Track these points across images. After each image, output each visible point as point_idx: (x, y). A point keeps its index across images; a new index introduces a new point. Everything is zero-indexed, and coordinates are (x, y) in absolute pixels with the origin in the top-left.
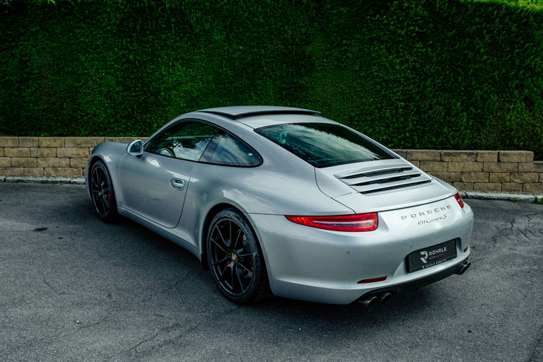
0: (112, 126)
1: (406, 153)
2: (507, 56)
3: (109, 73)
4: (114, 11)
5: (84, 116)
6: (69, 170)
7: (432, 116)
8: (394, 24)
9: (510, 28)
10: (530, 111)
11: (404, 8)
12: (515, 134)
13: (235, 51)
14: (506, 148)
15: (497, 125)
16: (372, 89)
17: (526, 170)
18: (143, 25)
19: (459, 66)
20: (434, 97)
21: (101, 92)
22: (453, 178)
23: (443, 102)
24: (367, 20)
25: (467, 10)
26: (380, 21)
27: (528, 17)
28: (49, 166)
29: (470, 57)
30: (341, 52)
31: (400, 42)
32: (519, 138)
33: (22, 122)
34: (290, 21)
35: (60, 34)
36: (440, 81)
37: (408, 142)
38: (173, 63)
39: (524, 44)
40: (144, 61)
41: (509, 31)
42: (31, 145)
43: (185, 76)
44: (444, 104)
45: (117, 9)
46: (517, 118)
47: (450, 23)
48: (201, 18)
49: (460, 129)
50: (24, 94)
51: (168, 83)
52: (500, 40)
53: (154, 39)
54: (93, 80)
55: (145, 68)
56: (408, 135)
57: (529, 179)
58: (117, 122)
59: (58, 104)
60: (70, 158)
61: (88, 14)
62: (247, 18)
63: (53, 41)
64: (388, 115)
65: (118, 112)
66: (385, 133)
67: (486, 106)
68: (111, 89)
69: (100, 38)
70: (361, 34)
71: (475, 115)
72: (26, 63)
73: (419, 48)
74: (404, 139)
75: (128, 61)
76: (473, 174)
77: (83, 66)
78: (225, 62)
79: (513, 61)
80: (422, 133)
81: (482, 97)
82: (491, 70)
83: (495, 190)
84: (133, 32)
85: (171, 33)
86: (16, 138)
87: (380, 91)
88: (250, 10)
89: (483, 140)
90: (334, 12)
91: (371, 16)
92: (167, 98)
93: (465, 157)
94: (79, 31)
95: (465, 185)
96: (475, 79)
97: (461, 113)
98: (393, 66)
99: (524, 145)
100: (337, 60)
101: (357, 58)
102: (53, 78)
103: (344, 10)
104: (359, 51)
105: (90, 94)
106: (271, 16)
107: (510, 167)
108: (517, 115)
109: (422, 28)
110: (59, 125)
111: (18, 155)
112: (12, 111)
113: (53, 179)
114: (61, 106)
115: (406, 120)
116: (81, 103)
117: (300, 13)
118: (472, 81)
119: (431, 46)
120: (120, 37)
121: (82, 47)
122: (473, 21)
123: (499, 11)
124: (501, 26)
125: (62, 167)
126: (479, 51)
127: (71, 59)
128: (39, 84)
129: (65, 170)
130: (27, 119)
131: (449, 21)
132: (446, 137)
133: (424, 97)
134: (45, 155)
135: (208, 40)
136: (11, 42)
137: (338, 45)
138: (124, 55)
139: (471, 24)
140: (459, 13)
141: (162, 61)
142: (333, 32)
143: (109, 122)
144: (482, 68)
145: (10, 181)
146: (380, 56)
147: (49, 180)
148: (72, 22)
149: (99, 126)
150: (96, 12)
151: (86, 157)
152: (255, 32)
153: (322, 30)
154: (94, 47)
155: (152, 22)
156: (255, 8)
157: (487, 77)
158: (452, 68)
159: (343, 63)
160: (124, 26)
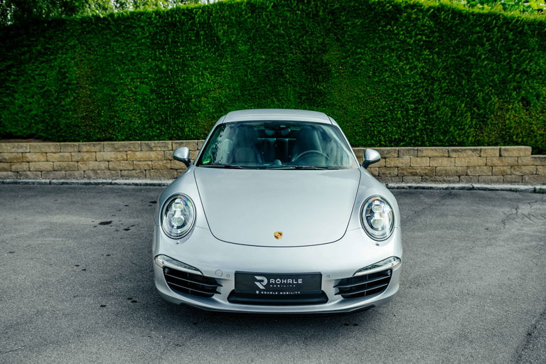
0: (147, 131)
1: (417, 150)
2: (505, 61)
3: (143, 83)
4: (147, 26)
5: (120, 123)
6: (108, 173)
7: (440, 116)
8: (403, 34)
9: (507, 36)
10: (527, 110)
11: (412, 19)
12: (513, 131)
13: (259, 60)
14: (506, 144)
15: (498, 124)
16: (385, 93)
17: (525, 163)
18: (174, 37)
19: (463, 71)
20: (441, 99)
21: (135, 100)
22: (460, 172)
23: (449, 103)
24: (379, 31)
25: (469, 20)
26: (390, 31)
27: (523, 26)
28: (89, 170)
29: (472, 62)
30: (355, 60)
31: (409, 50)
32: (517, 135)
33: (61, 129)
34: (307, 32)
35: (97, 47)
36: (445, 84)
37: (418, 141)
38: (202, 72)
39: (520, 50)
40: (176, 71)
41: (507, 39)
42: (72, 150)
43: (214, 84)
44: (450, 105)
45: (151, 24)
46: (516, 117)
47: (453, 33)
48: (228, 30)
49: (464, 128)
50: (63, 103)
51: (198, 91)
52: (499, 47)
53: (184, 51)
54: (129, 89)
55: (177, 77)
56: (418, 134)
57: (527, 172)
58: (151, 127)
59: (96, 112)
60: (108, 161)
61: (124, 28)
62: (269, 30)
63: (90, 54)
64: (399, 116)
65: (153, 118)
66: (397, 133)
67: (488, 107)
68: (146, 97)
69: (135, 50)
70: (374, 43)
71: (478, 114)
72: (64, 74)
73: (426, 55)
74: (415, 137)
75: (161, 71)
76: (478, 168)
77: (119, 76)
78: (249, 71)
79: (511, 65)
80: (430, 132)
81: (483, 99)
82: (491, 74)
83: (498, 182)
84: (166, 45)
85: (200, 45)
86: (58, 143)
87: (392, 95)
88: (271, 23)
89: (486, 138)
90: (348, 23)
91: (383, 27)
92: (198, 104)
93: (470, 152)
94: (115, 44)
95: (471, 178)
96: (477, 83)
97: (466, 113)
98: (404, 72)
99: (522, 141)
100: (352, 67)
101: (370, 65)
102: (91, 88)
103: (358, 22)
104: (372, 58)
105: (125, 102)
106: (291, 28)
107: (510, 161)
108: (515, 115)
109: (429, 37)
111: (60, 159)
112: (52, 120)
113: (95, 181)
114: (98, 113)
115: (416, 120)
116: (117, 111)
117: (317, 25)
118: (474, 85)
119: (438, 54)
120: (153, 49)
121: (118, 59)
122: (474, 30)
123: (497, 20)
124: (499, 34)
125: (102, 170)
126: (480, 57)
127: (108, 70)
128: (77, 93)
129: (104, 173)
130: (67, 126)
131: (453, 31)
132: (452, 135)
133: (432, 99)
134: (85, 159)
135: (234, 51)
136: (50, 55)
137: (353, 53)
138: (157, 66)
139: (473, 33)
140: (461, 23)
141: (192, 70)
142: (348, 42)
143: (144, 127)
144: (483, 73)
145: (55, 184)
146: (391, 63)
147: (92, 181)
148: (108, 36)
149: (135, 131)
150: (130, 26)
151: (123, 160)
152: (276, 42)
153: (338, 40)
154: (129, 58)
155: (182, 35)
156: (276, 20)
157: (488, 80)
158: (456, 73)
159: (358, 69)
160: (157, 39)
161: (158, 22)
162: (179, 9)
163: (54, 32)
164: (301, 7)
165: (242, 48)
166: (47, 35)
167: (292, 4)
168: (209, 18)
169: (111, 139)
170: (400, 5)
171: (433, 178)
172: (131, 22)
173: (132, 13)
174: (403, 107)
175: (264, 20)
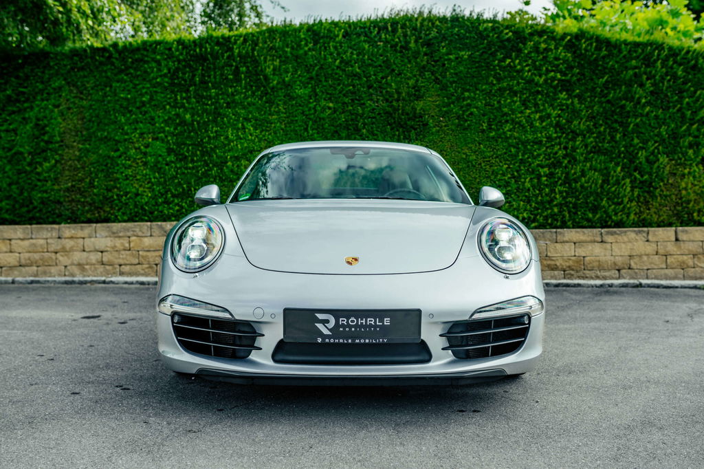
0: (160, 208)
1: (556, 232)
2: (674, 107)
3: (157, 139)
4: (165, 59)
5: (122, 196)
6: (101, 269)
7: (586, 185)
8: (529, 71)
9: (676, 73)
11: (541, 50)
12: (693, 206)
13: (323, 110)
14: (684, 224)
15: (670, 196)
16: (506, 153)
18: (203, 75)
19: (616, 121)
20: (586, 160)
21: (145, 164)
22: (619, 264)
23: (598, 166)
24: (494, 66)
25: (620, 51)
26: (511, 67)
27: (697, 58)
28: (72, 264)
29: (628, 109)
30: (462, 107)
31: (538, 92)
32: (700, 210)
33: (35, 208)
34: (393, 70)
35: (92, 89)
36: (592, 139)
37: (557, 220)
38: (243, 125)
39: (695, 92)
40: (204, 122)
41: (675, 77)
42: (49, 235)
43: (259, 142)
44: (600, 170)
45: (170, 57)
46: (696, 185)
47: (600, 68)
48: (280, 66)
49: (622, 201)
50: (39, 170)
51: (237, 151)
52: (664, 88)
53: (217, 95)
54: (136, 149)
55: (206, 131)
56: (556, 210)
58: (167, 202)
59: (87, 180)
60: (102, 252)
61: (132, 63)
62: (338, 67)
63: (82, 99)
64: (528, 185)
65: (169, 190)
66: (525, 210)
67: (654, 171)
68: (160, 159)
69: (146, 93)
70: (486, 84)
71: (641, 182)
72: (43, 128)
73: (563, 99)
74: (553, 216)
75: (183, 123)
76: (645, 258)
77: (123, 129)
78: (311, 123)
79: (683, 113)
80: (574, 208)
81: (647, 160)
82: (656, 125)
83: (676, 277)
84: (190, 86)
85: (241, 86)
86: (29, 226)
87: (516, 156)
88: (342, 58)
89: (654, 215)
90: (451, 57)
91: (500, 61)
93: (633, 236)
94: (118, 84)
95: (636, 273)
96: (638, 137)
97: (623, 179)
98: (532, 123)
100: (458, 118)
101: (484, 115)
102: (81, 146)
103: (465, 54)
104: (486, 105)
105: (130, 166)
106: (370, 65)
107: (692, 247)
108: (694, 182)
109: (565, 75)
110: (87, 208)
111: (30, 249)
112: (21, 193)
113: (81, 279)
114: (90, 183)
115: (553, 191)
116: (118, 179)
117: (406, 61)
118: (633, 140)
119: (579, 97)
120: (172, 92)
121: (121, 106)
122: (628, 64)
123: (660, 51)
124: (664, 70)
125: (91, 264)
126: (639, 103)
127: (106, 121)
128: (60, 155)
129: (96, 269)
130: (43, 203)
131: (598, 66)
132: (605, 212)
133: (573, 161)
134: (68, 250)
135: (289, 95)
136: (24, 102)
137: (458, 99)
138: (177, 115)
139: (627, 68)
140: (610, 55)
141: (229, 122)
142: (452, 83)
143: (156, 203)
144: (644, 123)
145: (21, 283)
146: (513, 111)
147: (76, 279)
148: (109, 74)
149: (142, 208)
150: (141, 60)
151: (125, 250)
152: (349, 85)
153: (437, 81)
154: (138, 104)
155: (215, 73)
156: (348, 54)
157: (652, 134)
158: (606, 123)
159: (466, 121)
160: (178, 78)
161: (182, 54)
162: (212, 37)
163: (32, 71)
164: (383, 36)
165: (300, 92)
166: (21, 74)
167: (371, 33)
168: (253, 50)
169: (107, 220)
170: (524, 31)
171: (581, 274)
172: (142, 54)
173: (144, 43)
174: (533, 172)
175: (331, 54)
